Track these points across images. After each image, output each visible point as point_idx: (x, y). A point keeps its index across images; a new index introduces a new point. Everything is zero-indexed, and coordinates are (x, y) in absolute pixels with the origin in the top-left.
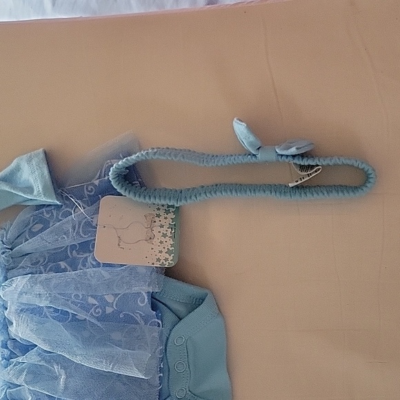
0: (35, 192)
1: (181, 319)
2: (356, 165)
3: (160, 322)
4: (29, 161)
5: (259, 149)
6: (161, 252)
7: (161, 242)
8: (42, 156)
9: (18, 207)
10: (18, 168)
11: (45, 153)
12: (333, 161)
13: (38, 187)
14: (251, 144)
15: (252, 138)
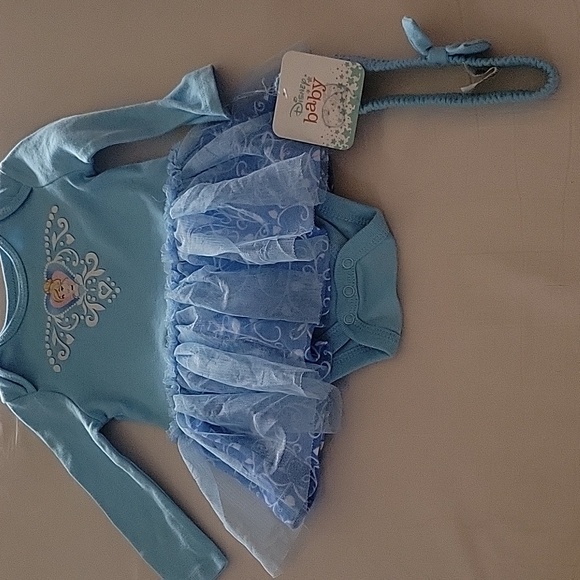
0: (203, 107)
1: (348, 239)
2: (533, 63)
3: (327, 242)
4: (197, 77)
5: (428, 49)
8: (210, 70)
9: (184, 128)
10: (186, 86)
11: (213, 68)
12: (508, 61)
13: (205, 101)
14: (420, 44)
15: (420, 37)
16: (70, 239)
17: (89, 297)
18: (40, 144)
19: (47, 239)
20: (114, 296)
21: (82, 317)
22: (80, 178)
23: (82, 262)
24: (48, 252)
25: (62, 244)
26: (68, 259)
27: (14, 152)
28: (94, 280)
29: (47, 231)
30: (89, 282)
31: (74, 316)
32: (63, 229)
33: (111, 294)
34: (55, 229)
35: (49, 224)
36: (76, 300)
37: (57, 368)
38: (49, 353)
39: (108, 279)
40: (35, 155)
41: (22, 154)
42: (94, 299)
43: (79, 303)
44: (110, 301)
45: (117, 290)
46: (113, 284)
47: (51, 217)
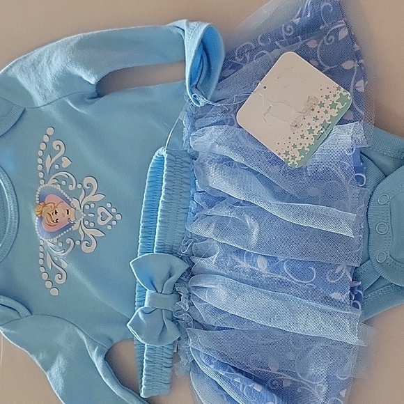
1: (386, 176)
6: (295, 146)
7: (303, 136)
16: (66, 163)
17: (86, 223)
18: (39, 62)
19: (40, 161)
20: (114, 223)
21: (78, 243)
22: (81, 100)
23: (79, 186)
24: (41, 175)
25: (57, 167)
26: (64, 183)
27: (7, 70)
28: (92, 205)
29: (40, 153)
30: (87, 207)
31: (68, 240)
32: (59, 151)
33: (112, 220)
34: (50, 151)
35: (43, 146)
36: (70, 225)
37: (54, 292)
38: (45, 276)
39: (109, 205)
40: (33, 74)
41: (16, 72)
42: (92, 225)
43: (74, 228)
44: (109, 227)
45: (118, 217)
46: (114, 211)
47: (46, 139)
